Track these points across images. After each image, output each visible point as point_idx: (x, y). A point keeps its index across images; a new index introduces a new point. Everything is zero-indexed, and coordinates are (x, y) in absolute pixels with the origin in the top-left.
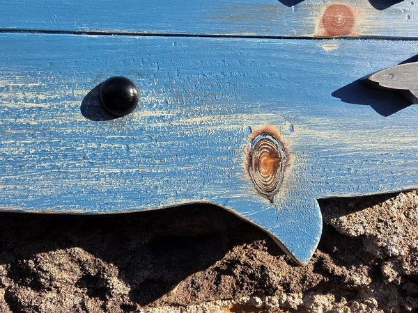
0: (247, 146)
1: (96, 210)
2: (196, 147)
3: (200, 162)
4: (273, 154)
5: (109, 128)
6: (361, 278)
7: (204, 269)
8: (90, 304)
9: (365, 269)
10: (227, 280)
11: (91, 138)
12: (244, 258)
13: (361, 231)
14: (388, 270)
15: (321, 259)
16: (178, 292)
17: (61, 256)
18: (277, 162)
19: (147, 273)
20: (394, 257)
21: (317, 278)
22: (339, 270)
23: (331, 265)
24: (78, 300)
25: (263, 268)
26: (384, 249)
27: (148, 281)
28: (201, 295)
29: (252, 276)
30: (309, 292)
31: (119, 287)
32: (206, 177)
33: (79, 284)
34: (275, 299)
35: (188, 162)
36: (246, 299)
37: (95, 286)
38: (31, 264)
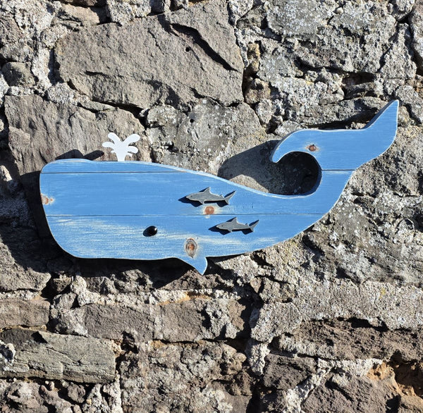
0: (185, 243)
1: (146, 259)
2: (172, 243)
3: (173, 247)
4: (193, 245)
5: (150, 238)
6: (230, 284)
7: (177, 279)
8: (140, 287)
9: (232, 281)
10: (185, 283)
11: (146, 241)
12: (191, 276)
13: (228, 268)
14: (239, 281)
15: (217, 277)
16: (168, 286)
17: (133, 272)
18: (193, 247)
19: (158, 279)
20: (239, 277)
21: (216, 284)
22: (223, 281)
23: (221, 279)
24: (136, 286)
25: (197, 279)
26: (236, 274)
27: (158, 281)
28: (176, 287)
29: (193, 282)
30: (214, 289)
31: (149, 282)
32: (175, 251)
33: (137, 281)
34: (202, 290)
35: (170, 247)
36: (192, 290)
37: (141, 281)
38: (124, 273)
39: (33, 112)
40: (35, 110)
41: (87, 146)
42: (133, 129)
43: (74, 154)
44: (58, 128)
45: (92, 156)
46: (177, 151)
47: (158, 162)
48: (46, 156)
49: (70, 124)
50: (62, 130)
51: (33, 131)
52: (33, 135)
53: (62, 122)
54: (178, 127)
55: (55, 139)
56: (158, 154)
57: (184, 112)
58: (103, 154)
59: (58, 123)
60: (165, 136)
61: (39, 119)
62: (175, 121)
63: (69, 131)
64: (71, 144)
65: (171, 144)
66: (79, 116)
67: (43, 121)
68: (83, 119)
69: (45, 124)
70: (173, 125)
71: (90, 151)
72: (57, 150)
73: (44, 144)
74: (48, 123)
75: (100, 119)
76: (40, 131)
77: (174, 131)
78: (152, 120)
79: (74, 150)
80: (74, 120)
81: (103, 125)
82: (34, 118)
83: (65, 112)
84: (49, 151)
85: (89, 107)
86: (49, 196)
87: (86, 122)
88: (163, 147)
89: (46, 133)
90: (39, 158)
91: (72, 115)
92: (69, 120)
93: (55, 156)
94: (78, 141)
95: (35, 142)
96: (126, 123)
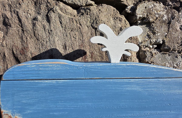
39: (7, 8)
40: (10, 6)
41: (67, 45)
42: (120, 26)
43: (52, 54)
44: (34, 25)
45: (72, 57)
46: (168, 50)
47: (148, 63)
48: (19, 56)
49: (48, 20)
50: (39, 26)
51: (7, 29)
52: (6, 33)
53: (39, 17)
54: (169, 23)
55: (31, 37)
56: (148, 54)
57: (175, 8)
58: (85, 53)
59: (35, 19)
60: (154, 33)
61: (14, 15)
62: (165, 17)
63: (47, 27)
64: (48, 43)
65: (161, 42)
66: (59, 11)
67: (19, 18)
68: (63, 15)
69: (20, 21)
70: (164, 22)
71: (70, 51)
72: (33, 49)
73: (18, 43)
74: (23, 19)
75: (83, 14)
76: (15, 28)
77: (164, 28)
78: (141, 16)
79: (52, 50)
80: (52, 15)
81: (85, 21)
82: (9, 15)
83: (43, 7)
84: (24, 51)
85: (70, 2)
86: (13, 113)
87: (66, 18)
88: (151, 46)
89: (21, 31)
90: (12, 58)
91: (50, 10)
92: (47, 16)
93: (30, 56)
94: (56, 39)
95: (9, 41)
96: (112, 19)
